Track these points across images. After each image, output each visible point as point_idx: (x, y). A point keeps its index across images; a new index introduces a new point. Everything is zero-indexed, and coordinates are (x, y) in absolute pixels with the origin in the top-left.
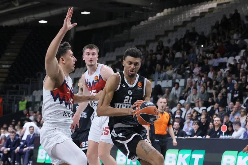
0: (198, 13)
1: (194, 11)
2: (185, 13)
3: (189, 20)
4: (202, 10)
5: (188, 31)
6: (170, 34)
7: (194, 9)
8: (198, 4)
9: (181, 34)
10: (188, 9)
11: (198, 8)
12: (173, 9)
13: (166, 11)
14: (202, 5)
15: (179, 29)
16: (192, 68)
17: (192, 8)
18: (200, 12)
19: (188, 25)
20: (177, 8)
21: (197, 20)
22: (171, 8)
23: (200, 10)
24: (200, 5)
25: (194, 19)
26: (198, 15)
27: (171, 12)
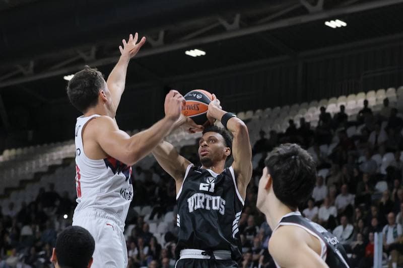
0: (59, 159)
1: (53, 156)
2: (38, 158)
3: (45, 170)
4: (66, 154)
5: (42, 190)
6: (13, 194)
7: (52, 151)
8: (59, 143)
9: (30, 194)
10: (43, 152)
11: (59, 150)
12: (19, 151)
13: (7, 153)
14: (66, 144)
15: (28, 186)
16: (48, 254)
17: (49, 150)
18: (62, 157)
19: (43, 179)
20: (26, 150)
21: (58, 171)
22: (16, 147)
23: (63, 154)
24: (62, 146)
25: (53, 168)
26: (59, 163)
27: (16, 156)
